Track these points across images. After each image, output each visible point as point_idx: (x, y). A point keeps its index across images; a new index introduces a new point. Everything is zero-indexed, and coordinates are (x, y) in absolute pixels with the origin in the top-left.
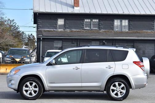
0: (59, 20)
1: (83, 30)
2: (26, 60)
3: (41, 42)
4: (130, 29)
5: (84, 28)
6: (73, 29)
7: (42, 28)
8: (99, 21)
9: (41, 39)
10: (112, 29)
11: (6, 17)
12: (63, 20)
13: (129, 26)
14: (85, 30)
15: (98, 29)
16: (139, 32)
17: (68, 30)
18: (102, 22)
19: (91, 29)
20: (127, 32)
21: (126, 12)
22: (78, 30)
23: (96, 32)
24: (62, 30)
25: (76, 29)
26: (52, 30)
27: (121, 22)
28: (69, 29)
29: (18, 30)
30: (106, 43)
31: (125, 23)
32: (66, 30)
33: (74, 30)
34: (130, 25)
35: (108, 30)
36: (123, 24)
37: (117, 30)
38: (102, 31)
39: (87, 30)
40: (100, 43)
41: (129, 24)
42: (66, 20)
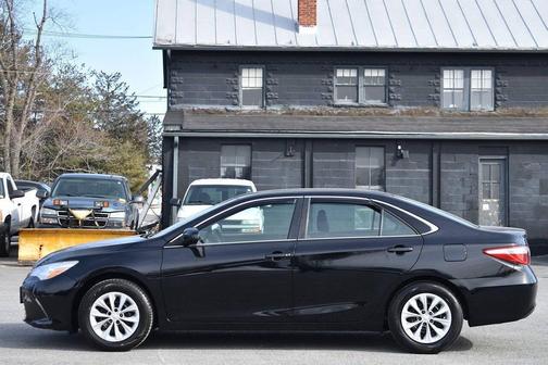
0: (245, 73)
1: (328, 108)
2: (112, 215)
3: (176, 151)
4: (499, 103)
5: (332, 99)
6: (295, 103)
7: (185, 102)
8: (388, 76)
9: (177, 139)
10: (436, 105)
11: (83, 65)
12: (259, 73)
13: (496, 92)
14: (339, 107)
15: (383, 104)
16: (533, 115)
17: (277, 108)
18: (397, 80)
19: (357, 104)
20: (489, 115)
21: (485, 44)
22: (311, 108)
23: (376, 114)
24: (256, 108)
25: (306, 103)
26: (222, 108)
27: (467, 76)
28: (279, 103)
29: (136, 109)
30: (406, 154)
31: (482, 80)
32: (268, 108)
33: (297, 107)
34: (499, 89)
35: (420, 108)
36: (475, 85)
37: (451, 106)
38: (398, 109)
39: (346, 106)
40: (385, 152)
41: (495, 85)
42: (271, 74)
